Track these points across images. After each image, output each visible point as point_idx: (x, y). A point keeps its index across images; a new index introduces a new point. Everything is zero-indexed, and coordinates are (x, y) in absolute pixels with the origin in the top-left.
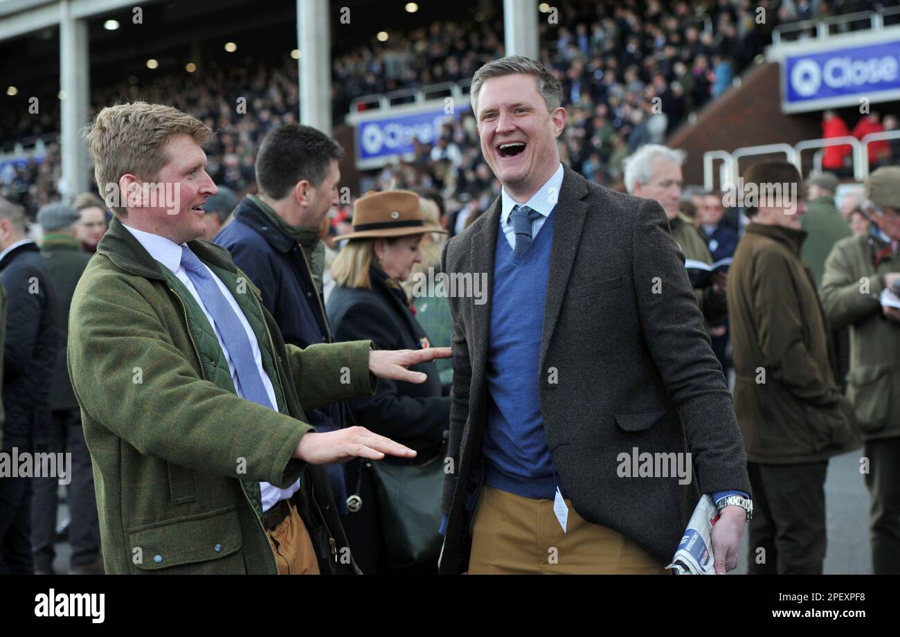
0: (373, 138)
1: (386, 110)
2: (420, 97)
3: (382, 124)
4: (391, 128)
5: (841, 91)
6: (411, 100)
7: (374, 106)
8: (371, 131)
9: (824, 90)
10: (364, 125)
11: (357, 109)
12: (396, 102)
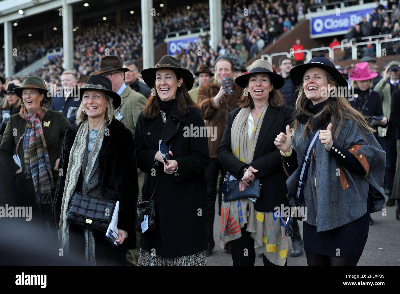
0: (173, 47)
1: (178, 37)
2: (189, 32)
3: (176, 42)
4: (179, 44)
5: (330, 31)
6: (186, 33)
7: (174, 36)
8: (173, 45)
9: (325, 30)
10: (170, 42)
11: (168, 37)
12: (181, 34)
